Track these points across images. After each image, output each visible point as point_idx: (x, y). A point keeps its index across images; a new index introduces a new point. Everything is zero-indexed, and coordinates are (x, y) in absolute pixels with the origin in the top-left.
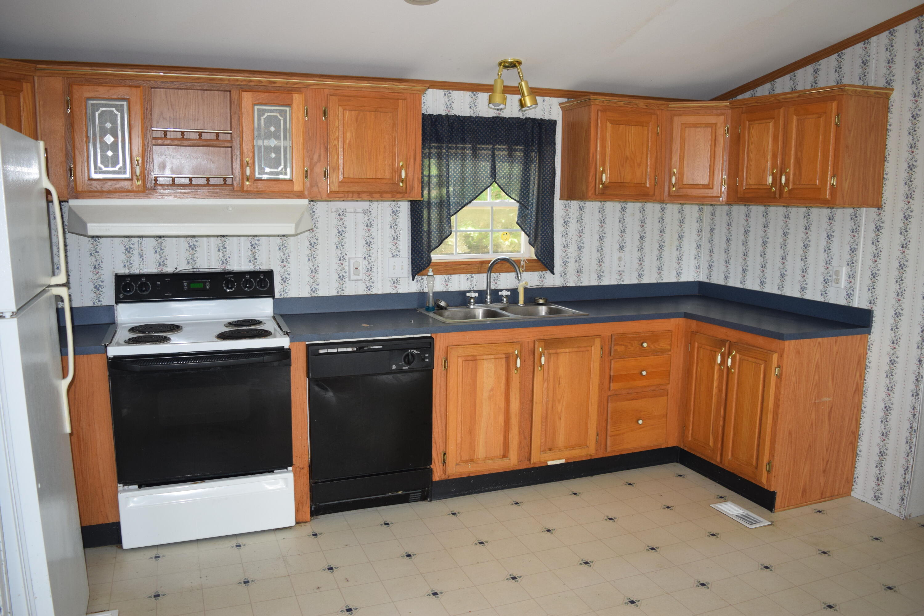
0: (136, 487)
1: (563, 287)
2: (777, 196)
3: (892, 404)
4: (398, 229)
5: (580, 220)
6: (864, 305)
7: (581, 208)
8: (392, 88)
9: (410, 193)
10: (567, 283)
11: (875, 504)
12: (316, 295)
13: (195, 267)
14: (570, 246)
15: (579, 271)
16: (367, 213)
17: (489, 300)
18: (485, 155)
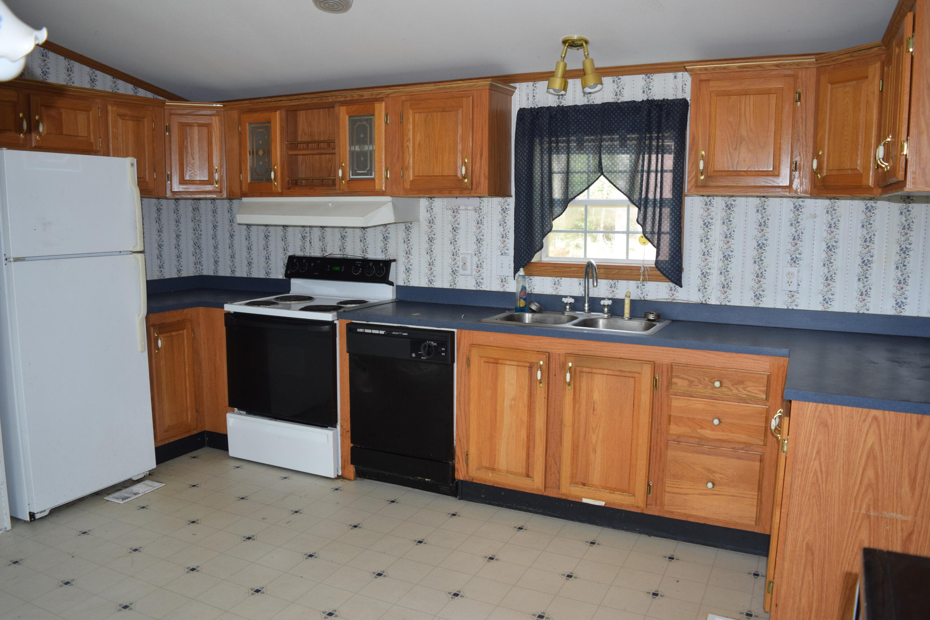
0: (245, 413)
1: (702, 303)
4: (507, 227)
5: (727, 221)
7: (729, 207)
8: (457, 87)
9: (476, 189)
10: (708, 300)
12: (433, 286)
13: (344, 253)
14: (712, 253)
15: (725, 287)
16: (478, 210)
17: (586, 308)
18: (590, 147)
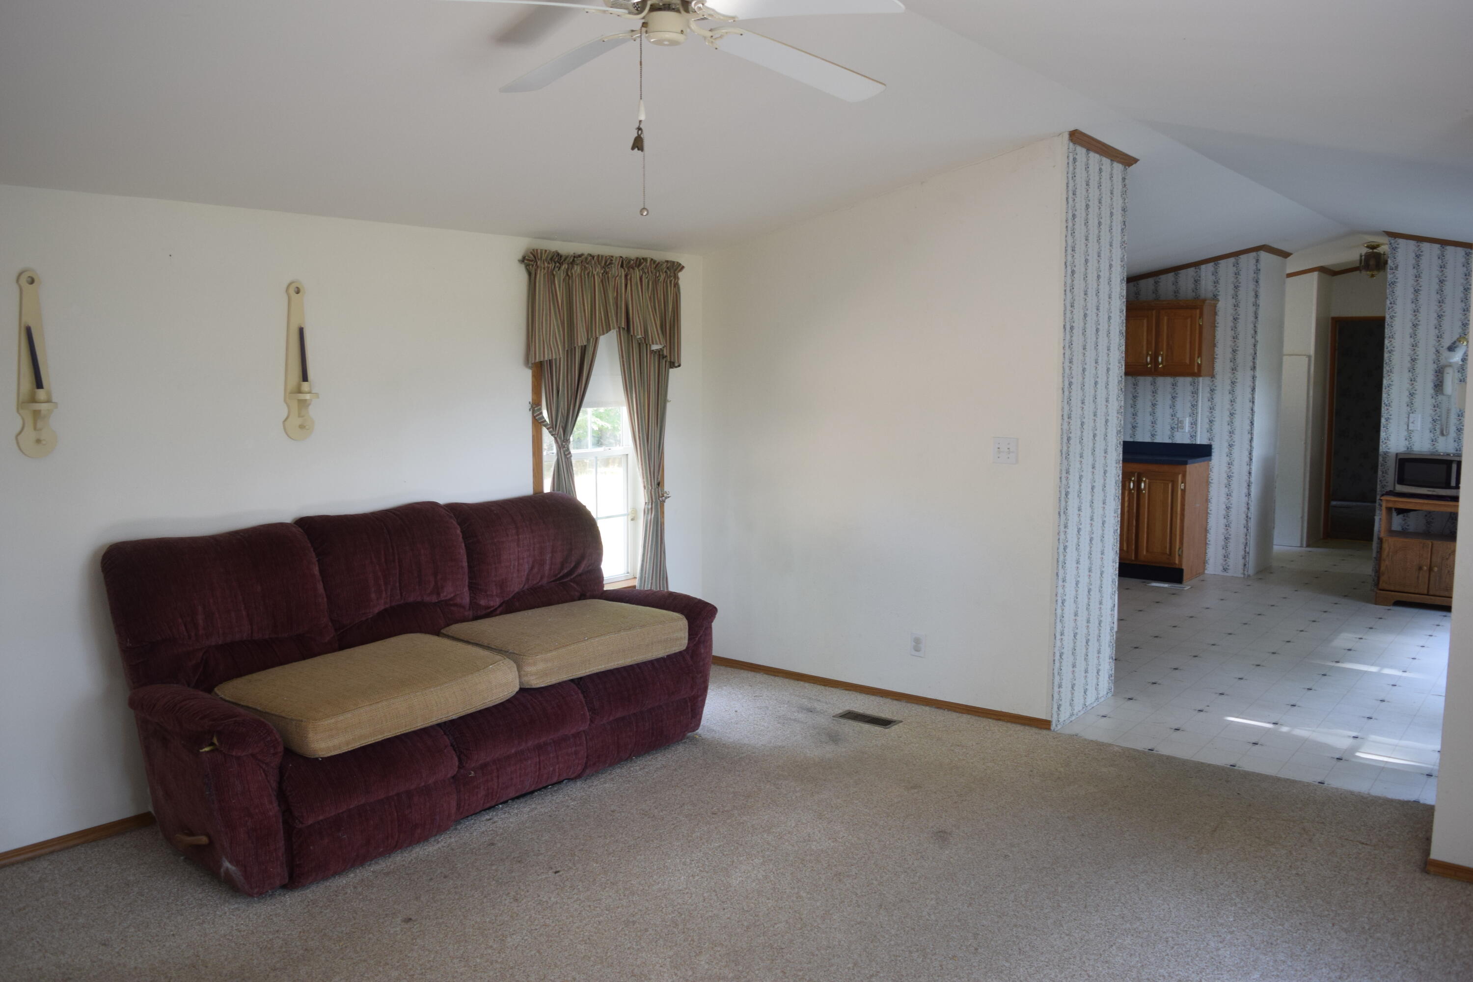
2: (1153, 370)
3: (1231, 504)
6: (1205, 442)
11: (1225, 574)
